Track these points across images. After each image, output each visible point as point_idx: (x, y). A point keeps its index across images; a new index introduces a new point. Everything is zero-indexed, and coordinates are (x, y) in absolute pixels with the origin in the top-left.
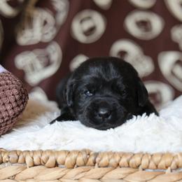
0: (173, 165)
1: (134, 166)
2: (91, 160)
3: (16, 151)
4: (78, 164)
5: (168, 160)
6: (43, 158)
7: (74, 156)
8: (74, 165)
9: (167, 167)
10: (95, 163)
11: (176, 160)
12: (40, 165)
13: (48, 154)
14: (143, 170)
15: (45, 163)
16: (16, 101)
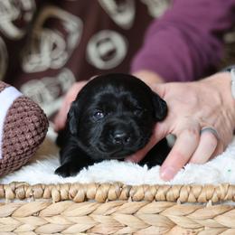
0: (215, 198)
1: (172, 199)
2: (124, 193)
3: (40, 185)
4: (109, 197)
5: (209, 192)
6: (71, 191)
7: (105, 189)
8: (105, 199)
9: (208, 200)
10: (128, 196)
11: (218, 192)
12: (68, 199)
13: (76, 187)
14: (182, 203)
15: (73, 198)
16: (36, 129)
